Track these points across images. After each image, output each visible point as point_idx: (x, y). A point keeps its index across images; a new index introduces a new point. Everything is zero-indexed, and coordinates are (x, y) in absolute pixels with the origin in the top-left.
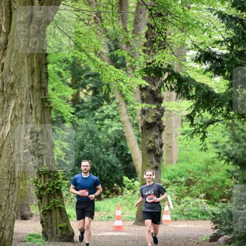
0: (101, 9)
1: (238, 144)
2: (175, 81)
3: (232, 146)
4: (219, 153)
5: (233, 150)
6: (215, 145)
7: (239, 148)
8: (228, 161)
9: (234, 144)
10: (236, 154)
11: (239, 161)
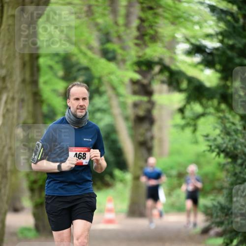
0: (93, 2)
1: (228, 137)
2: (167, 74)
3: (223, 139)
4: (211, 146)
5: (224, 143)
6: (205, 138)
7: (230, 141)
8: (218, 154)
9: (225, 137)
10: (227, 147)
11: (231, 154)
